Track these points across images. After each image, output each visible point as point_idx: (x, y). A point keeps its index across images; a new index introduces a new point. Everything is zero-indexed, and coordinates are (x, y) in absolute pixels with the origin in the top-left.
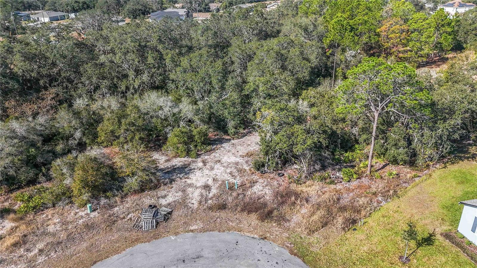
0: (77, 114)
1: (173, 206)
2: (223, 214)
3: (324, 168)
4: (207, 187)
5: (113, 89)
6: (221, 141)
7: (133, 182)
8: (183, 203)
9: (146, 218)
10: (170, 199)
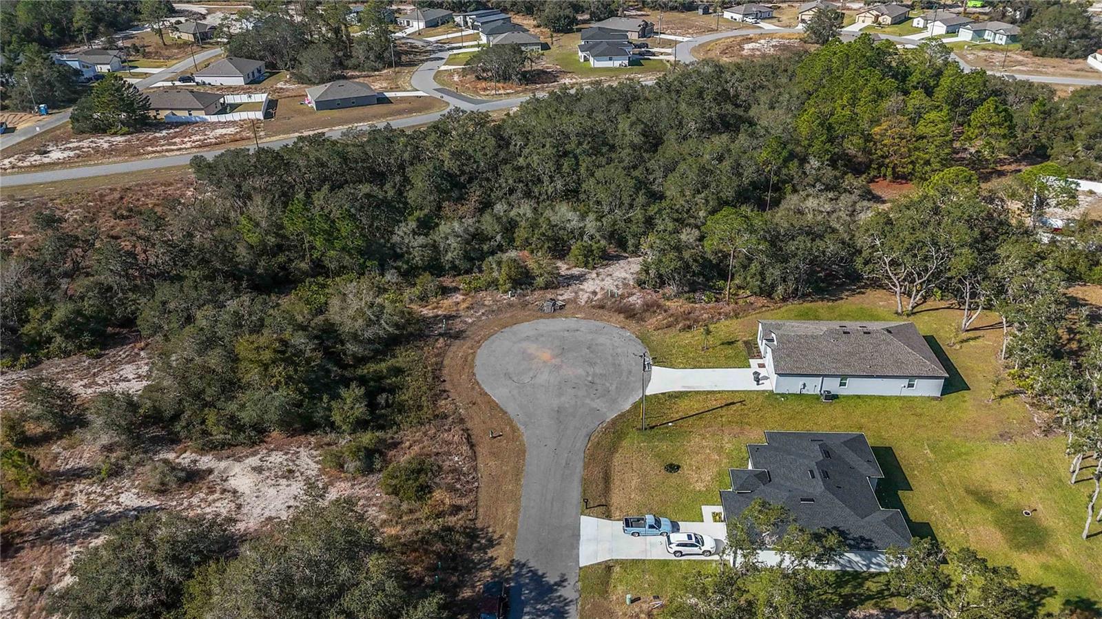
0: (499, 219)
1: (567, 302)
2: (601, 311)
3: (694, 291)
4: (595, 293)
5: (528, 194)
6: (618, 258)
7: (540, 281)
8: (574, 301)
9: (547, 306)
10: (565, 297)
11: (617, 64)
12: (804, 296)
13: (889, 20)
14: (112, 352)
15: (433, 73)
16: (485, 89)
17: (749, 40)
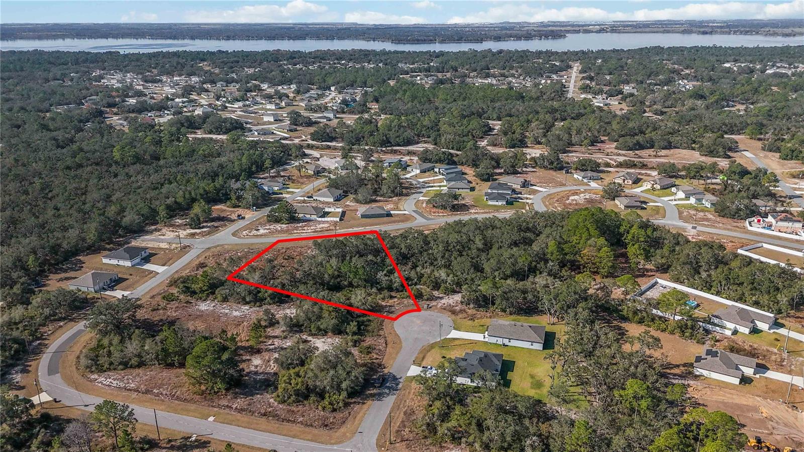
1: (433, 305)
2: (443, 310)
6: (457, 292)
9: (425, 307)
11: (500, 203)
13: (659, 187)
14: (283, 305)
15: (416, 201)
16: (434, 212)
17: (576, 193)
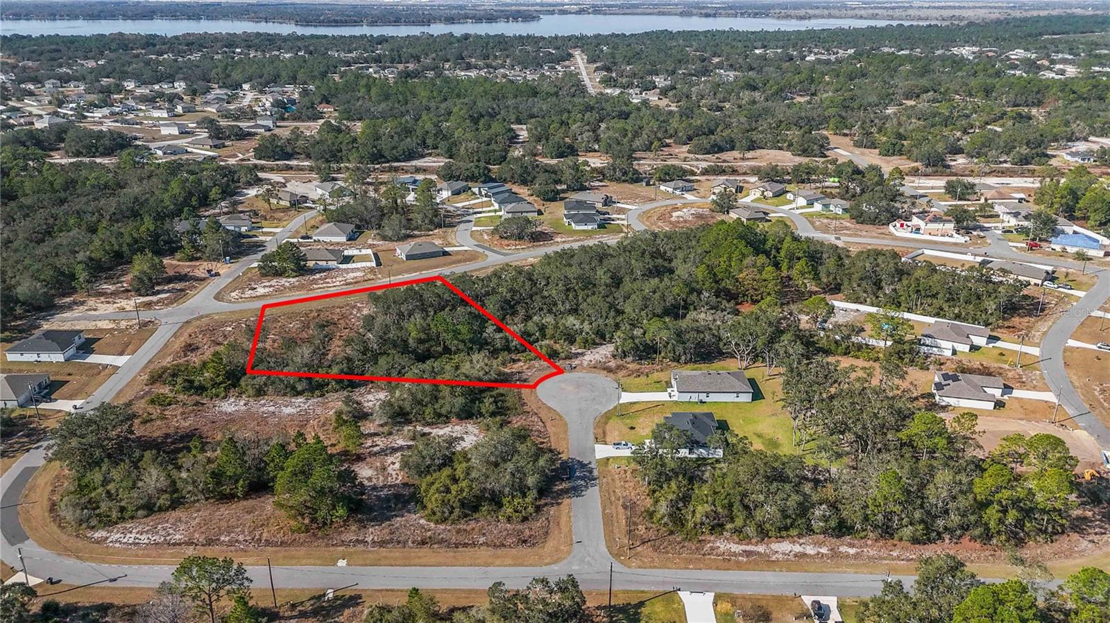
0: (537, 324)
1: (578, 365)
2: (595, 369)
3: (641, 359)
4: (591, 361)
5: (550, 311)
6: (601, 344)
7: (562, 355)
8: (581, 365)
9: (568, 368)
10: (576, 363)
11: (590, 227)
12: (695, 362)
13: (771, 194)
14: (357, 390)
15: (469, 232)
16: (508, 245)
17: (676, 209)
